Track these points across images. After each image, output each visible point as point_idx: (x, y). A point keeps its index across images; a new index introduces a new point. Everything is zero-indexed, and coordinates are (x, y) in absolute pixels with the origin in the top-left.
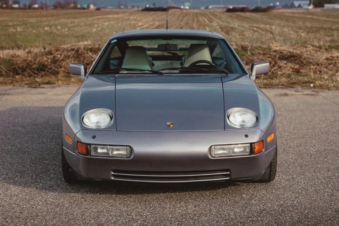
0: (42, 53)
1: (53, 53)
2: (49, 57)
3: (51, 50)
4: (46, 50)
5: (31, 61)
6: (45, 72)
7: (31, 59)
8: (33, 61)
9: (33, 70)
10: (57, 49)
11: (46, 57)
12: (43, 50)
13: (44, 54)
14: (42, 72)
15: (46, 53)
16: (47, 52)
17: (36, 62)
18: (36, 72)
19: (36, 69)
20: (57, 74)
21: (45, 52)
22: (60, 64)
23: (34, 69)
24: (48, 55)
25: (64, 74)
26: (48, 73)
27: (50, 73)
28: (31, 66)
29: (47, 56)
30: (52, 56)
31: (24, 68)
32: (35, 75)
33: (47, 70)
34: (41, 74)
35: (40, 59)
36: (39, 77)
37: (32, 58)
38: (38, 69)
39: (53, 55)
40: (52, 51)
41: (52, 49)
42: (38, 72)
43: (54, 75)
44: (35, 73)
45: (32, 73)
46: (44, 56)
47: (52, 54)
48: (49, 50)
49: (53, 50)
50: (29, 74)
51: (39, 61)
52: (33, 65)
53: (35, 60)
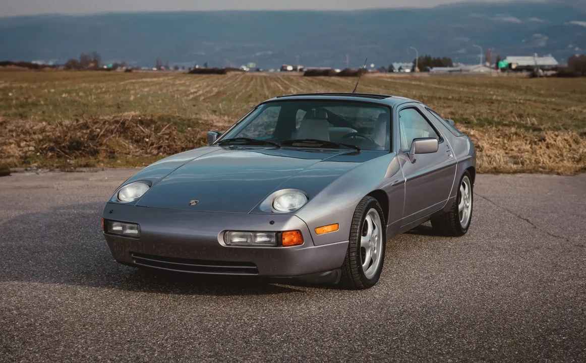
0: (74, 126)
1: (91, 126)
2: (85, 131)
3: (87, 122)
4: (79, 123)
5: (60, 137)
6: (80, 152)
7: (59, 134)
8: (62, 136)
9: (63, 149)
10: (95, 121)
11: (79, 132)
12: (75, 123)
13: (77, 127)
14: (76, 151)
15: (79, 126)
16: (81, 125)
17: (68, 138)
18: (67, 151)
19: (67, 147)
20: (97, 154)
21: (78, 125)
22: (100, 140)
23: (64, 147)
24: (83, 129)
25: (106, 155)
26: (84, 153)
27: (87, 153)
28: (60, 144)
29: (82, 131)
30: (88, 131)
32: (67, 156)
33: (83, 148)
34: (74, 154)
35: (72, 134)
36: (71, 158)
37: (60, 133)
38: (70, 148)
39: (90, 129)
40: (89, 123)
41: (89, 121)
42: (71, 152)
43: (93, 155)
44: (67, 154)
45: (62, 153)
46: (77, 131)
47: (88, 128)
48: (84, 123)
50: (57, 154)
51: (71, 137)
52: (63, 142)
53: (66, 136)
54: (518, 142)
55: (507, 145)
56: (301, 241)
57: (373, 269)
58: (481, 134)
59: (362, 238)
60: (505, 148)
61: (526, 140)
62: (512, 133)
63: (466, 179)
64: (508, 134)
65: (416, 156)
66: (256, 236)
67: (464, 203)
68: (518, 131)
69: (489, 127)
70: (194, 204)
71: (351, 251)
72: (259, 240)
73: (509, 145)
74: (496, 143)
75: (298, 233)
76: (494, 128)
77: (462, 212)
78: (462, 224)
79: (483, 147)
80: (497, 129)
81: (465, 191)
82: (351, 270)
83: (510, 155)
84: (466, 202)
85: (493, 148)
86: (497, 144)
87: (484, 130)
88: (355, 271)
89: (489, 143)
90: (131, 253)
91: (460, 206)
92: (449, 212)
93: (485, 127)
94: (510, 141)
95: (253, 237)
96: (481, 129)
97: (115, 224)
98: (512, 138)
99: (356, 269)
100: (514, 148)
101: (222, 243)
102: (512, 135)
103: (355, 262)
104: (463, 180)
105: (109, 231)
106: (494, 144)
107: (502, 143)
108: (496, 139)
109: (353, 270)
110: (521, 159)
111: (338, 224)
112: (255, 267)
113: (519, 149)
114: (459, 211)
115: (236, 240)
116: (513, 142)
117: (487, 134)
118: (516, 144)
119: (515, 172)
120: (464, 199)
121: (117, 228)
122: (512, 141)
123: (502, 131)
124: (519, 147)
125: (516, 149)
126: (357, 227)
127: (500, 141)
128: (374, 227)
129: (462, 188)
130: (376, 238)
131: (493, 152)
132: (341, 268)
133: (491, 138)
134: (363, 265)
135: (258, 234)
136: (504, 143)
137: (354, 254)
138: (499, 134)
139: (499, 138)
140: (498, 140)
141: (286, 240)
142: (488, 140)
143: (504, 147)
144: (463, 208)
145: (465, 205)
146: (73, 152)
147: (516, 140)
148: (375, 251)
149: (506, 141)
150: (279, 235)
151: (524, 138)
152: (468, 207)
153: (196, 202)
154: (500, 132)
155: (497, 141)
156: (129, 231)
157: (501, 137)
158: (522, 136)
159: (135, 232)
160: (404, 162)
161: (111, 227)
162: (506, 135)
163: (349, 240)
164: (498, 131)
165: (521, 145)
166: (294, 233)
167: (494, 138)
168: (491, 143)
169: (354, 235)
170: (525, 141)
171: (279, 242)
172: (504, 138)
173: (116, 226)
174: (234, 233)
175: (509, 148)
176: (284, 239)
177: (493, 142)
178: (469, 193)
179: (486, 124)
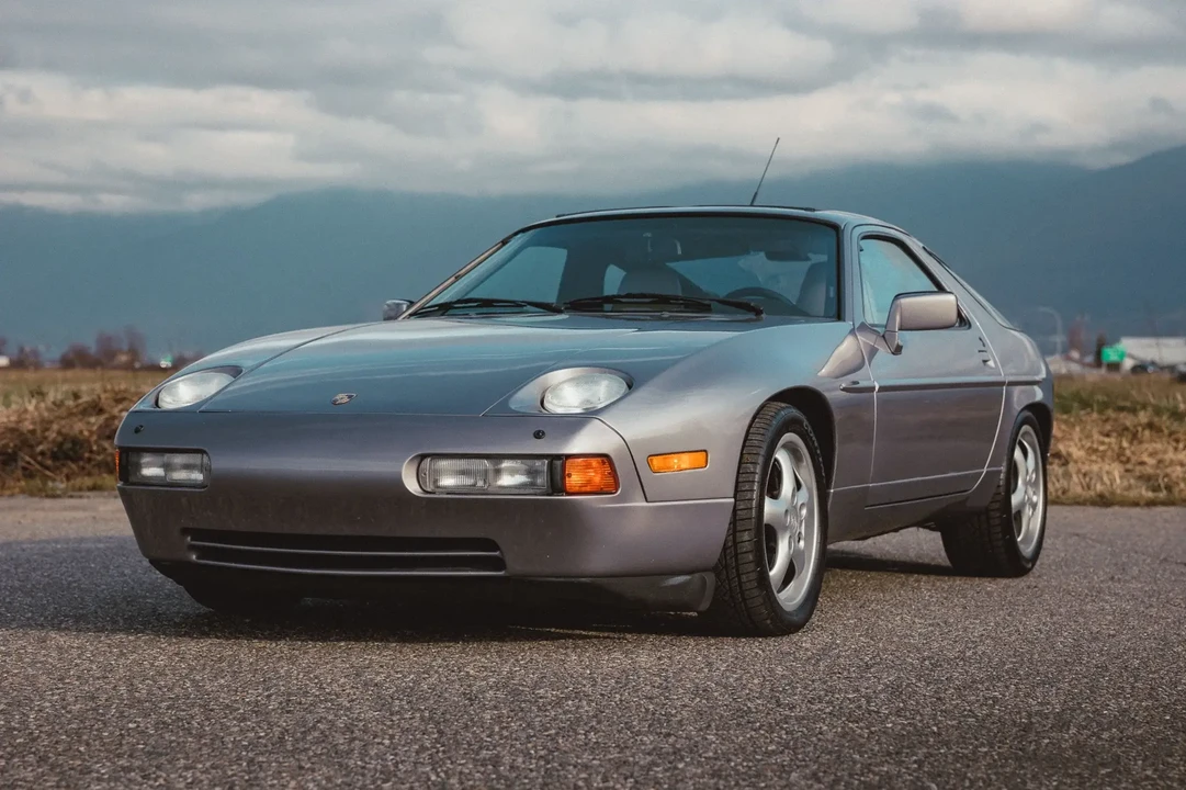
0: (69, 409)
1: (108, 409)
2: (93, 420)
3: (100, 398)
4: (80, 401)
5: (33, 432)
6: (81, 463)
7: (31, 427)
8: (39, 432)
9: (39, 458)
10: (119, 396)
11: (81, 420)
12: (70, 402)
13: (75, 410)
14: (70, 463)
15: (81, 408)
16: (84, 405)
17: (51, 435)
18: (49, 462)
19: (49, 453)
21: (77, 406)
23: (42, 453)
24: (91, 415)
26: (87, 466)
27: (99, 465)
28: (31, 447)
29: (86, 419)
30: (102, 418)
31: (10, 451)
32: (48, 473)
33: (86, 456)
34: (65, 470)
35: (64, 427)
36: (58, 478)
37: (34, 423)
38: (55, 455)
39: (107, 415)
40: (103, 400)
41: (103, 396)
42: (58, 464)
44: (47, 468)
45: (38, 467)
46: (76, 419)
47: (101, 411)
48: (94, 401)
49: (106, 399)
50: (24, 469)
51: (59, 433)
52: (40, 443)
53: (47, 429)
54: (1158, 446)
55: (1128, 453)
56: (612, 484)
57: (797, 590)
58: (1063, 427)
59: (768, 501)
60: (1124, 459)
61: (1177, 441)
62: (1140, 425)
63: (1026, 433)
64: (1131, 428)
65: (901, 337)
66: (498, 472)
67: (1026, 492)
68: (1156, 419)
69: (1082, 412)
70: (346, 400)
71: (739, 528)
72: (506, 480)
73: (1133, 453)
74: (1102, 448)
75: (604, 463)
76: (1095, 415)
77: (1019, 514)
78: (1022, 547)
79: (1069, 454)
80: (1104, 418)
81: (1027, 464)
82: (739, 580)
83: (1138, 474)
84: (1030, 491)
85: (1094, 458)
86: (1105, 452)
87: (1072, 420)
88: (749, 578)
89: (1083, 446)
90: (185, 531)
91: (1015, 499)
92: (987, 510)
93: (1074, 412)
94: (1135, 442)
95: (491, 475)
96: (1065, 417)
97: (146, 459)
98: (1139, 435)
99: (753, 576)
100: (1145, 458)
101: (412, 486)
102: (1140, 429)
103: (751, 557)
104: (1019, 437)
105: (132, 479)
106: (1096, 451)
107: (1116, 447)
108: (1102, 438)
109: (744, 578)
110: (1166, 480)
111: (705, 451)
112: (497, 553)
113: (1160, 461)
114: (1014, 511)
115: (448, 481)
116: (1146, 446)
117: (1078, 429)
118: (1150, 450)
119: (1151, 503)
120: (1026, 483)
121: (151, 471)
122: (1141, 442)
123: (1116, 420)
124: (1160, 456)
125: (1151, 461)
126: (755, 468)
127: (1110, 444)
128: (798, 485)
129: (1018, 454)
130: (804, 512)
131: (1095, 468)
132: (715, 569)
133: (1089, 436)
134: (772, 573)
135: (506, 464)
136: (1121, 447)
137: (746, 537)
138: (1108, 427)
139: (1108, 435)
140: (1107, 440)
141: (575, 479)
142: (1080, 440)
143: (1120, 457)
144: (1023, 504)
145: (1027, 496)
146: (63, 465)
147: (1152, 441)
148: (802, 543)
149: (1125, 444)
150: (558, 463)
151: (1171, 434)
152: (1034, 506)
153: (350, 397)
154: (1111, 423)
155: (1103, 443)
156: (180, 476)
157: (1114, 434)
158: (1166, 432)
159: (198, 476)
160: (873, 352)
161: (138, 467)
162: (1126, 429)
163: (735, 497)
164: (1107, 420)
165: (1165, 452)
166: (594, 462)
167: (1096, 436)
168: (1090, 448)
169: (747, 487)
170: (1174, 444)
171: (557, 485)
172: (1120, 435)
173: (150, 465)
174: (444, 464)
175: (1134, 459)
176: (569, 475)
177: (1095, 446)
178: (1036, 470)
179: (1076, 405)
